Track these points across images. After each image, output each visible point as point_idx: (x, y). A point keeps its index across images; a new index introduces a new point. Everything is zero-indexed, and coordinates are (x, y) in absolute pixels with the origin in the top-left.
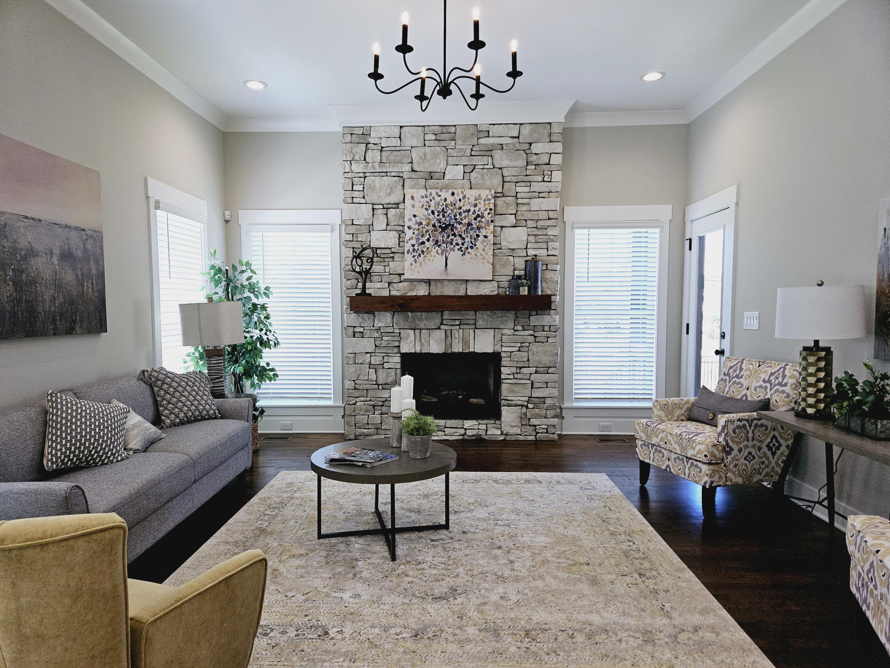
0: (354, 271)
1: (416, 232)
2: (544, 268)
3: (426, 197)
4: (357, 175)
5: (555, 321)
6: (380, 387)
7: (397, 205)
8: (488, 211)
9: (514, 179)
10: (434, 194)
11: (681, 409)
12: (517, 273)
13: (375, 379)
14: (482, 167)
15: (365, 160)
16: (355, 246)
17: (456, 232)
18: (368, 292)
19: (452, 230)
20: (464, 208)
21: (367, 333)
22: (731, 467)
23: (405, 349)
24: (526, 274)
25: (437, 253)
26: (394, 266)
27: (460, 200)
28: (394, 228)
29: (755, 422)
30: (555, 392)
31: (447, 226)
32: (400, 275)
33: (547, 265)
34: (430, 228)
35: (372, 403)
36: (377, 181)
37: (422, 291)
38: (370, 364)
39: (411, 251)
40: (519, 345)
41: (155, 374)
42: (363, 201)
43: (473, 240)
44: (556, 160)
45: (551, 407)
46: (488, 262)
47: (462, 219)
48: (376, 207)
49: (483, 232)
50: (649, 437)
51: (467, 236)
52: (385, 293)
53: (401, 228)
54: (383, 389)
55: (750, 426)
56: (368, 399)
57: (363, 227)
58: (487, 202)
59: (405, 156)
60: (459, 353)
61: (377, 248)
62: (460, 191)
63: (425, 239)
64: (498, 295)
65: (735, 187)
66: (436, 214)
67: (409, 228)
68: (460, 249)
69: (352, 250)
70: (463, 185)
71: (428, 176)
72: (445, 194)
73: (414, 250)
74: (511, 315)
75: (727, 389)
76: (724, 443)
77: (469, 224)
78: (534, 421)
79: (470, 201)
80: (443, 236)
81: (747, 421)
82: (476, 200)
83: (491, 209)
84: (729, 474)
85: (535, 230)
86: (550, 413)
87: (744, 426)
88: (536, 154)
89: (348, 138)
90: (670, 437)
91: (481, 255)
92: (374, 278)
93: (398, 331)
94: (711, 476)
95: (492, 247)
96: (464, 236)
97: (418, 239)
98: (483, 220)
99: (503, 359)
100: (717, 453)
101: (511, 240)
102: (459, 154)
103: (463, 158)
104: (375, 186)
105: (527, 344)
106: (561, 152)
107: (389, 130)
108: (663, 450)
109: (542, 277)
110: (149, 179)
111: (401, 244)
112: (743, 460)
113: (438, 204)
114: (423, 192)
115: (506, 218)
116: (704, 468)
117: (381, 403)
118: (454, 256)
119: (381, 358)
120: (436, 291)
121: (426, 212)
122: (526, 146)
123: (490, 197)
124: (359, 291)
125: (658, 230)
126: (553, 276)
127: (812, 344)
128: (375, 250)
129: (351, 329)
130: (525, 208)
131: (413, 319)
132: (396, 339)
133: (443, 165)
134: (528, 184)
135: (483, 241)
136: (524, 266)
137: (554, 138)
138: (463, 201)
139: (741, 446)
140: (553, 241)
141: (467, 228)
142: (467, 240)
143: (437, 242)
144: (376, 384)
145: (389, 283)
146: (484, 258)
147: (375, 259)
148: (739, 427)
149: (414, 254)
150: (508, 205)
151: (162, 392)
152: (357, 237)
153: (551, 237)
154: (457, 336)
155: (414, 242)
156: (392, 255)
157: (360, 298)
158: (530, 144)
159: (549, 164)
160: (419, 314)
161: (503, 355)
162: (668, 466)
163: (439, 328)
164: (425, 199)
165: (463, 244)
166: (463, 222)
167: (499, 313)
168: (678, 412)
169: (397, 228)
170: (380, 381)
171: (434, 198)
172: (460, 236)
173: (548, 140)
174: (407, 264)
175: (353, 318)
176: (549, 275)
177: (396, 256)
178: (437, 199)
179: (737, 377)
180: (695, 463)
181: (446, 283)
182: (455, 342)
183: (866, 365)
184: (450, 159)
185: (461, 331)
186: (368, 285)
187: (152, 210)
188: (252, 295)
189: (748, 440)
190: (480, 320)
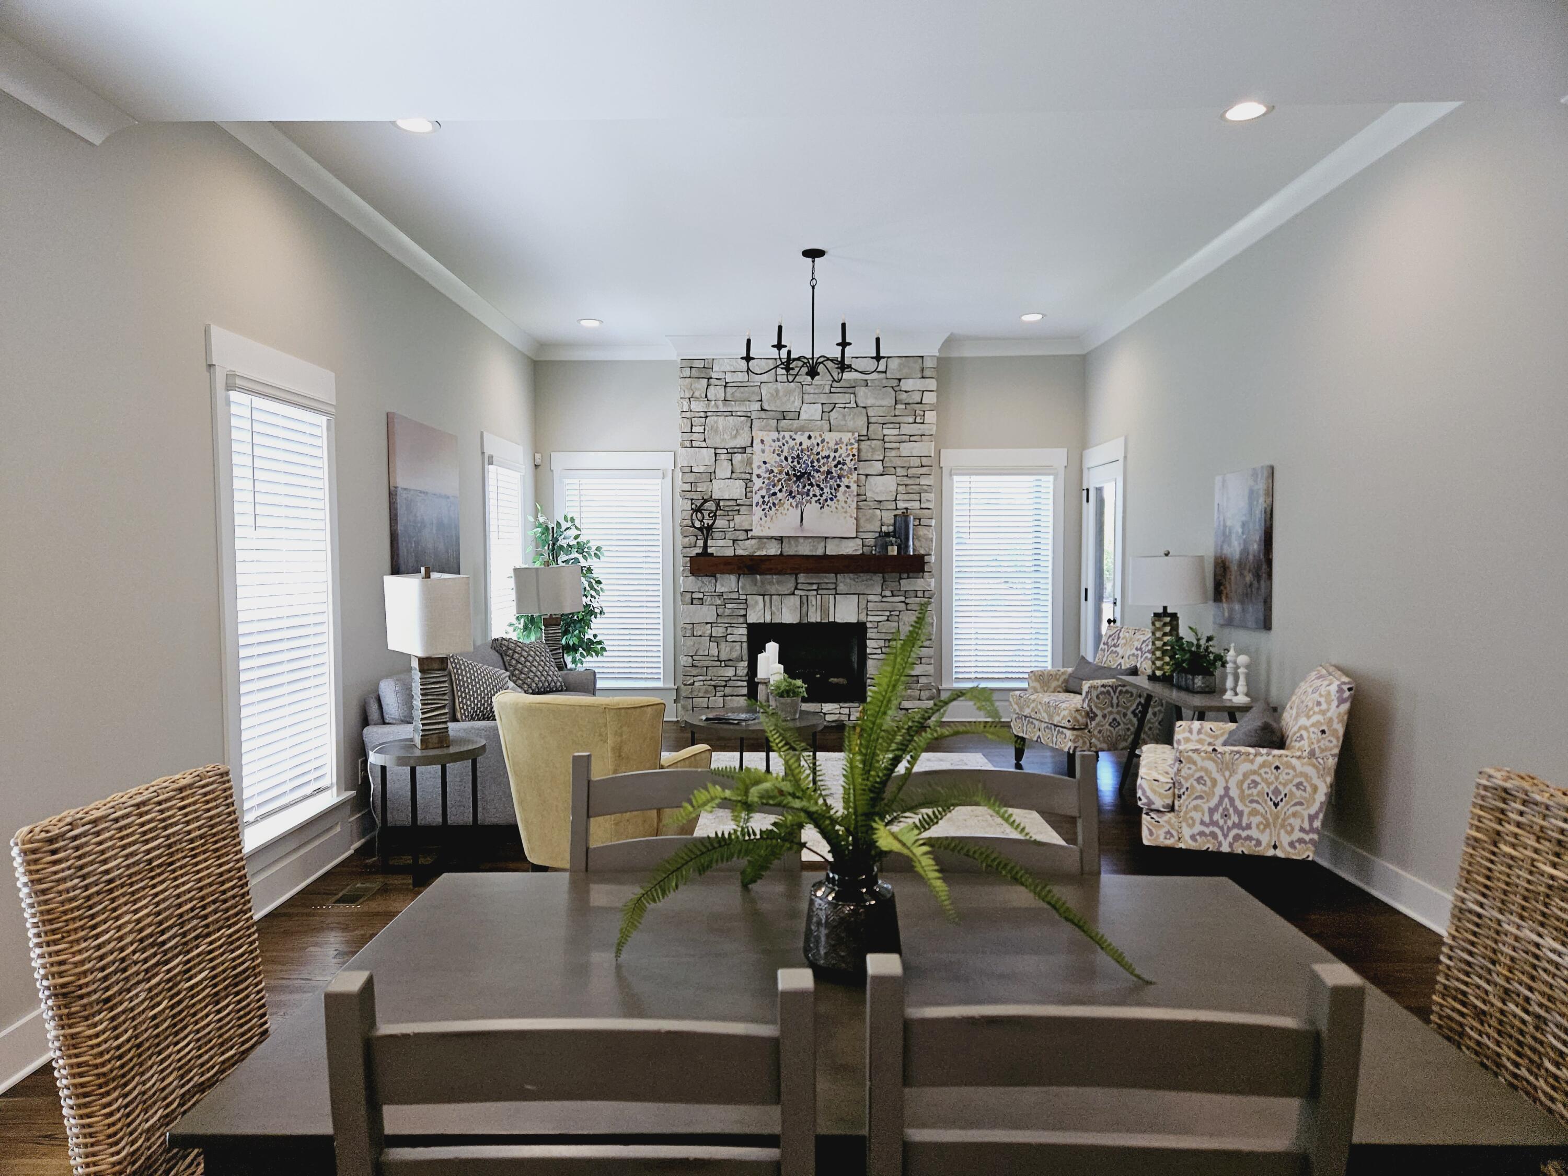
0: (693, 526)
1: (767, 481)
2: (917, 523)
3: (778, 440)
4: (697, 415)
5: (929, 585)
6: (723, 664)
7: (743, 450)
8: (851, 457)
9: (881, 420)
10: (787, 438)
11: (1058, 680)
12: (884, 529)
13: (716, 654)
14: (843, 406)
15: (706, 397)
16: (695, 497)
17: (813, 481)
18: (709, 551)
19: (809, 479)
20: (823, 454)
21: (708, 600)
22: (1096, 732)
23: (751, 620)
24: (894, 531)
25: (791, 505)
26: (740, 521)
27: (818, 444)
28: (740, 476)
29: (1120, 688)
30: (930, 669)
31: (803, 475)
32: (746, 531)
33: (920, 519)
34: (783, 476)
35: (713, 683)
36: (721, 422)
37: (773, 550)
38: (711, 636)
39: (760, 503)
40: (888, 613)
41: (506, 643)
42: (704, 444)
43: (833, 491)
44: (930, 398)
45: (927, 687)
46: (851, 517)
47: (820, 467)
48: (718, 451)
49: (845, 481)
50: (1021, 709)
51: (826, 487)
52: (729, 552)
53: (748, 476)
54: (726, 666)
55: (1115, 692)
56: (709, 678)
57: (704, 475)
58: (849, 447)
59: (753, 393)
60: (817, 623)
61: (720, 500)
62: (817, 434)
63: (776, 489)
64: (863, 554)
65: (1122, 439)
66: (790, 460)
67: (759, 476)
68: (818, 501)
69: (690, 502)
70: (822, 426)
71: (780, 416)
72: (800, 438)
73: (764, 502)
74: (878, 578)
75: (1105, 659)
76: (1088, 709)
77: (829, 472)
78: (906, 704)
79: (830, 445)
80: (798, 486)
81: (1112, 687)
82: (837, 444)
83: (854, 455)
84: (1093, 740)
85: (905, 478)
86: (925, 694)
87: (1108, 692)
88: (906, 392)
89: (687, 372)
90: (1039, 707)
91: (843, 508)
92: (716, 535)
93: (744, 597)
94: (1074, 741)
95: (855, 499)
96: (822, 486)
97: (768, 490)
98: (845, 467)
99: (869, 630)
100: (1079, 717)
101: (877, 490)
102: (816, 391)
103: (822, 395)
104: (717, 427)
105: (897, 613)
106: (935, 389)
107: (735, 364)
108: (1035, 721)
109: (913, 534)
110: (485, 433)
111: (749, 494)
112: (1107, 726)
113: (793, 449)
114: (775, 435)
115: (871, 466)
116: (1069, 733)
117: (724, 683)
118: (811, 509)
119: (723, 630)
120: (790, 550)
121: (778, 459)
122: (895, 383)
123: (852, 441)
124: (700, 551)
125: (1051, 478)
126: (926, 532)
127: (1161, 610)
128: (717, 502)
129: (689, 595)
130: (893, 453)
131: (763, 583)
132: (742, 606)
133: (797, 403)
134: (898, 426)
135: (845, 492)
136: (892, 521)
137: (926, 373)
138: (821, 445)
139: (1106, 712)
140: (926, 491)
141: (826, 477)
142: (826, 490)
143: (791, 493)
144: (718, 660)
145: (734, 541)
146: (846, 512)
147: (718, 513)
148: (1102, 693)
149: (763, 507)
150: (874, 450)
151: (514, 662)
152: (696, 487)
153: (925, 487)
154: (814, 603)
155: (763, 492)
156: (737, 508)
157: (702, 558)
158: (900, 380)
159: (921, 403)
160: (769, 577)
161: (869, 625)
162: (1039, 737)
163: (793, 594)
164: (777, 443)
165: (821, 495)
166: (822, 470)
167: (864, 576)
168: (1054, 684)
169: (744, 476)
170: (723, 657)
171: (787, 442)
172: (818, 486)
173: (920, 376)
174: (755, 519)
175: (691, 583)
176: (922, 531)
177: (743, 509)
178: (792, 443)
179: (1115, 646)
180: (1061, 729)
181: (801, 540)
182: (812, 610)
183: (1191, 628)
184: (806, 396)
185: (819, 597)
186: (710, 543)
187: (486, 466)
188: (580, 557)
189: (1112, 706)
190: (841, 584)
